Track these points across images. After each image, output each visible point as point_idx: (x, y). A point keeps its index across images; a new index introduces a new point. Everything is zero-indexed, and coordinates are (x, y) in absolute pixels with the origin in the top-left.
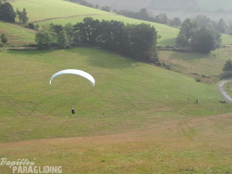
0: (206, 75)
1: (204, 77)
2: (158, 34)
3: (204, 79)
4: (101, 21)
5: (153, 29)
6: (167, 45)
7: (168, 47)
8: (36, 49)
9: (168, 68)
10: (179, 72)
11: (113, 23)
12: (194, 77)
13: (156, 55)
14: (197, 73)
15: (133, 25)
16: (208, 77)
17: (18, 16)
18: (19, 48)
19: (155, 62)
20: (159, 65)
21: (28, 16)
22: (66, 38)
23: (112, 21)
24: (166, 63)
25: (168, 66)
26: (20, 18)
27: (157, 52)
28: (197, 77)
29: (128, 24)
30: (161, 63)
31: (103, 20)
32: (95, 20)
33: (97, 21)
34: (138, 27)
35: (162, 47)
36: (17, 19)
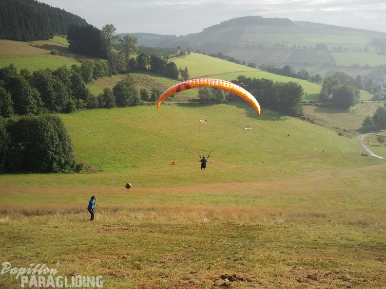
0: (347, 130)
1: (345, 131)
2: (304, 92)
3: (345, 133)
4: (252, 79)
5: (300, 87)
6: (311, 100)
7: (311, 102)
8: (198, 104)
9: (312, 122)
10: (323, 126)
11: (264, 81)
12: (336, 131)
13: (301, 110)
14: (338, 127)
15: (282, 83)
16: (349, 131)
17: (180, 73)
18: (184, 102)
19: (301, 116)
20: (304, 119)
21: (189, 73)
22: (223, 94)
23: (263, 79)
24: (310, 117)
25: (312, 120)
26: (182, 75)
27: (303, 108)
28: (339, 131)
29: (277, 82)
30: (306, 117)
31: (254, 78)
32: (248, 78)
33: (250, 79)
34: (286, 85)
35: (306, 103)
36: (180, 77)
